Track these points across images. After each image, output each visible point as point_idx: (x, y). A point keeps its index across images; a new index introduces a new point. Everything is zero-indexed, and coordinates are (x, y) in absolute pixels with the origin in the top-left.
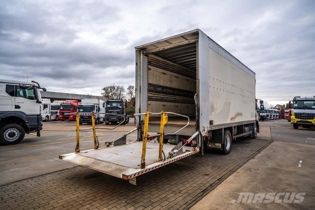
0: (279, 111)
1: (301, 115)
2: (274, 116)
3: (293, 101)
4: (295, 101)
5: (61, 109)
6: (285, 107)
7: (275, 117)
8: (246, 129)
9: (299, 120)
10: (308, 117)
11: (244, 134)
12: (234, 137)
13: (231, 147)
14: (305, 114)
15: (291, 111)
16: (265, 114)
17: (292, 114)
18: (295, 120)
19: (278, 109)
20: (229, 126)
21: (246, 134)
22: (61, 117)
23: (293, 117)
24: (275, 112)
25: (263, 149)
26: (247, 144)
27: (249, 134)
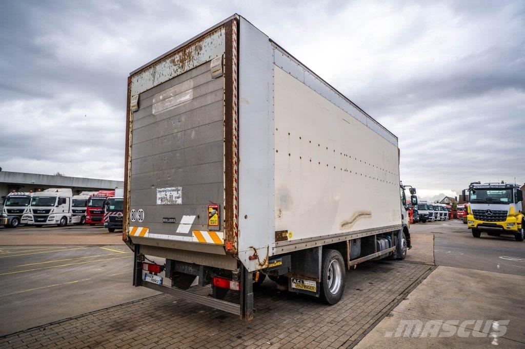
0: (450, 207)
1: (484, 213)
2: (441, 214)
3: (470, 189)
4: (472, 190)
5: (90, 206)
6: (458, 200)
7: (443, 217)
8: (383, 242)
9: (481, 222)
10: (495, 217)
11: (377, 254)
12: (350, 263)
13: (343, 287)
14: (490, 212)
15: (466, 207)
16: (427, 212)
17: (469, 211)
18: (474, 222)
19: (446, 203)
20: (336, 241)
21: (380, 253)
22: (89, 219)
23: (470, 217)
24: (443, 209)
25: (414, 287)
26: (384, 274)
27: (390, 253)
